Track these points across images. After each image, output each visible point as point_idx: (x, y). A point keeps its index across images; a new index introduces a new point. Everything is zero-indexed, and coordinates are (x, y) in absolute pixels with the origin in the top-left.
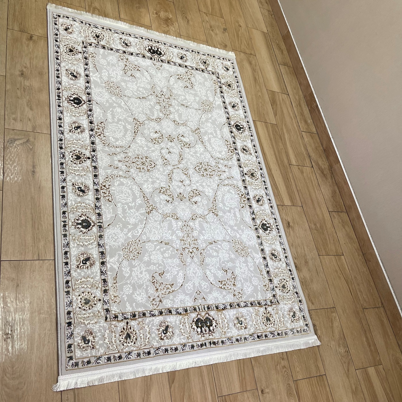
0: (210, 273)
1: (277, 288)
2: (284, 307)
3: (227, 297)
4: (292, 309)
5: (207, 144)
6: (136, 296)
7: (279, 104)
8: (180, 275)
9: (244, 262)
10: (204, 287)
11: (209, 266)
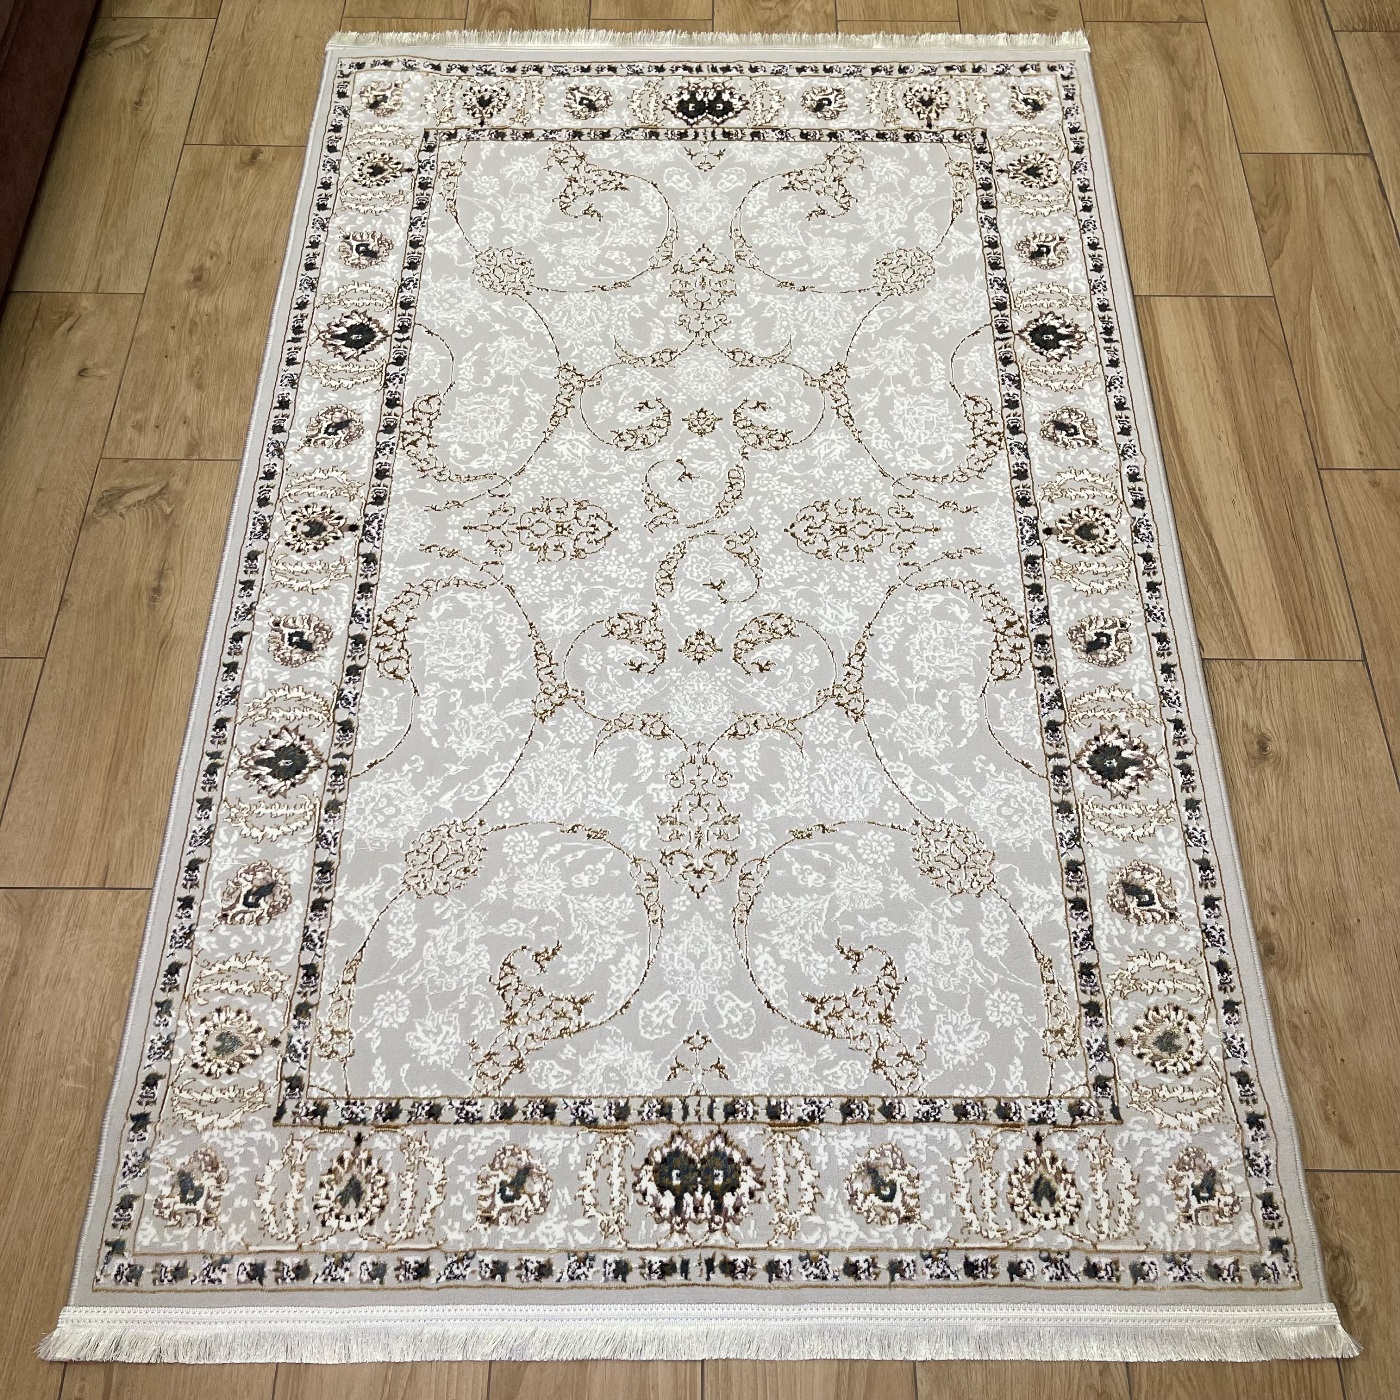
0: (771, 961)
1: (1126, 1048)
2: (1146, 1142)
3: (837, 1068)
4: (1199, 1154)
5: (872, 423)
6: (418, 1039)
7: (1303, 203)
8: (628, 963)
9: (957, 921)
10: (729, 1020)
11: (774, 933)
